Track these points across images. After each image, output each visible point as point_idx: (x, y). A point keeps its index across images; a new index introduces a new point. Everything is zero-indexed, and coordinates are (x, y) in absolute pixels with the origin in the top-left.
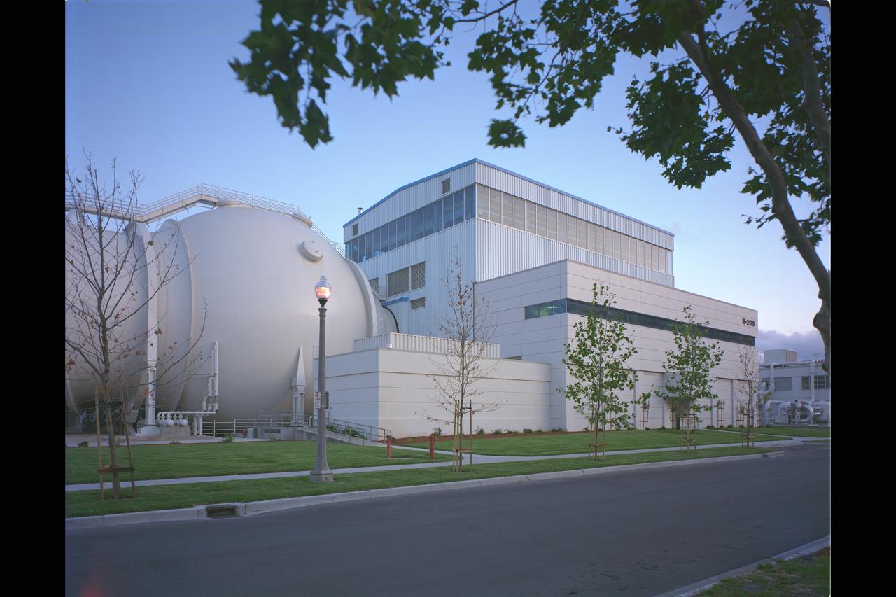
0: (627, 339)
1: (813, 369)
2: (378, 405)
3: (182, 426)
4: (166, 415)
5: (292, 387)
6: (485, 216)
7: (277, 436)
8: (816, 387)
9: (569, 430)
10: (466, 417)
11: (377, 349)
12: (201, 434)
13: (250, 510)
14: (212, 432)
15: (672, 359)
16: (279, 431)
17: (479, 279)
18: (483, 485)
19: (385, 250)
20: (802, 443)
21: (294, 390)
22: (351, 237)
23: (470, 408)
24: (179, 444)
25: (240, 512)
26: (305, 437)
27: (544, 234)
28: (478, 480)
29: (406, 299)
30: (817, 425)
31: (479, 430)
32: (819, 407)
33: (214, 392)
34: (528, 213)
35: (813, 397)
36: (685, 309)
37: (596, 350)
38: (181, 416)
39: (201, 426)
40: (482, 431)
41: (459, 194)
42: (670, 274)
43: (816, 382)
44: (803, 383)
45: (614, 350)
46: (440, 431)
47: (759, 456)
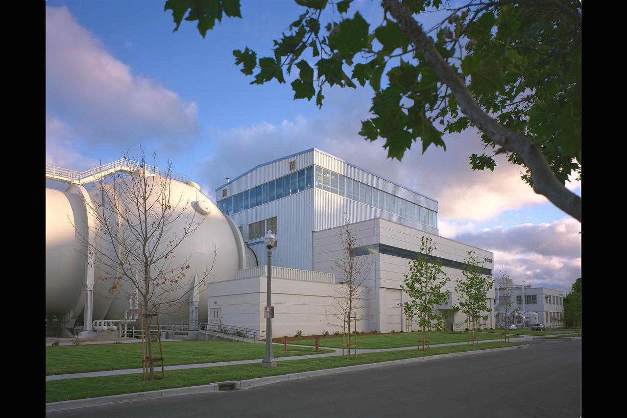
0: (443, 272)
1: (523, 291)
2: (260, 315)
3: (112, 330)
4: (100, 323)
5: (188, 302)
6: (319, 187)
7: (187, 337)
8: (526, 303)
9: (382, 332)
10: (352, 323)
11: (259, 277)
12: (126, 336)
13: (245, 385)
14: (132, 335)
15: (461, 285)
16: (187, 334)
17: (316, 229)
18: (371, 367)
19: (247, 207)
20: (533, 339)
21: (191, 304)
22: (221, 198)
23: (355, 318)
24: (121, 343)
25: (238, 387)
26: (207, 338)
27: (357, 199)
28: (367, 365)
29: (263, 242)
30: (527, 328)
31: (325, 332)
32: (528, 316)
33: (134, 306)
34: (347, 185)
35: (524, 309)
36: (469, 253)
37: (423, 279)
38: (111, 324)
39: (126, 331)
40: (327, 333)
41: (302, 172)
42: (436, 227)
43: (525, 300)
44: (518, 300)
45: (434, 279)
46: (301, 333)
47: (515, 347)
